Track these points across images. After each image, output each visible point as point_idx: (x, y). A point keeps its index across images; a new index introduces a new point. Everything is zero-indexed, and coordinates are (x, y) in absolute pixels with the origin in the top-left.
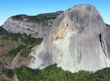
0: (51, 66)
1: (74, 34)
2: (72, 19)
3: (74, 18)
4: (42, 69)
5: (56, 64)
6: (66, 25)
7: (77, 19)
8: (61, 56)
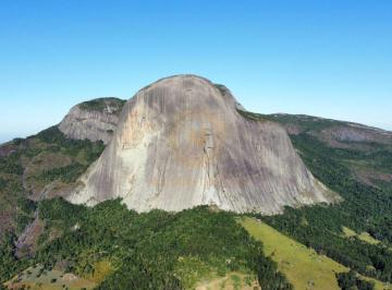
0: (109, 201)
1: (156, 138)
2: (151, 106)
3: (154, 104)
4: (92, 206)
5: (120, 199)
6: (140, 119)
7: (161, 106)
8: (131, 182)
